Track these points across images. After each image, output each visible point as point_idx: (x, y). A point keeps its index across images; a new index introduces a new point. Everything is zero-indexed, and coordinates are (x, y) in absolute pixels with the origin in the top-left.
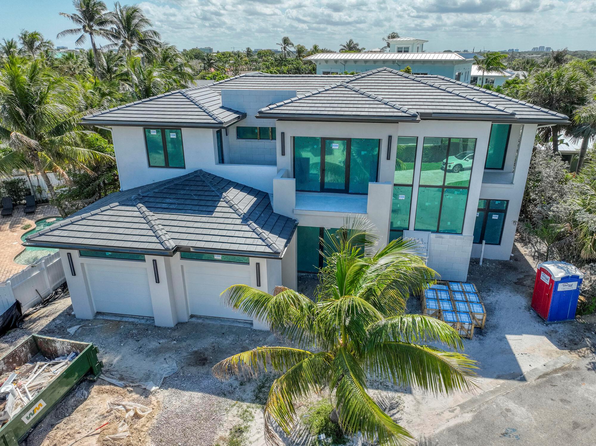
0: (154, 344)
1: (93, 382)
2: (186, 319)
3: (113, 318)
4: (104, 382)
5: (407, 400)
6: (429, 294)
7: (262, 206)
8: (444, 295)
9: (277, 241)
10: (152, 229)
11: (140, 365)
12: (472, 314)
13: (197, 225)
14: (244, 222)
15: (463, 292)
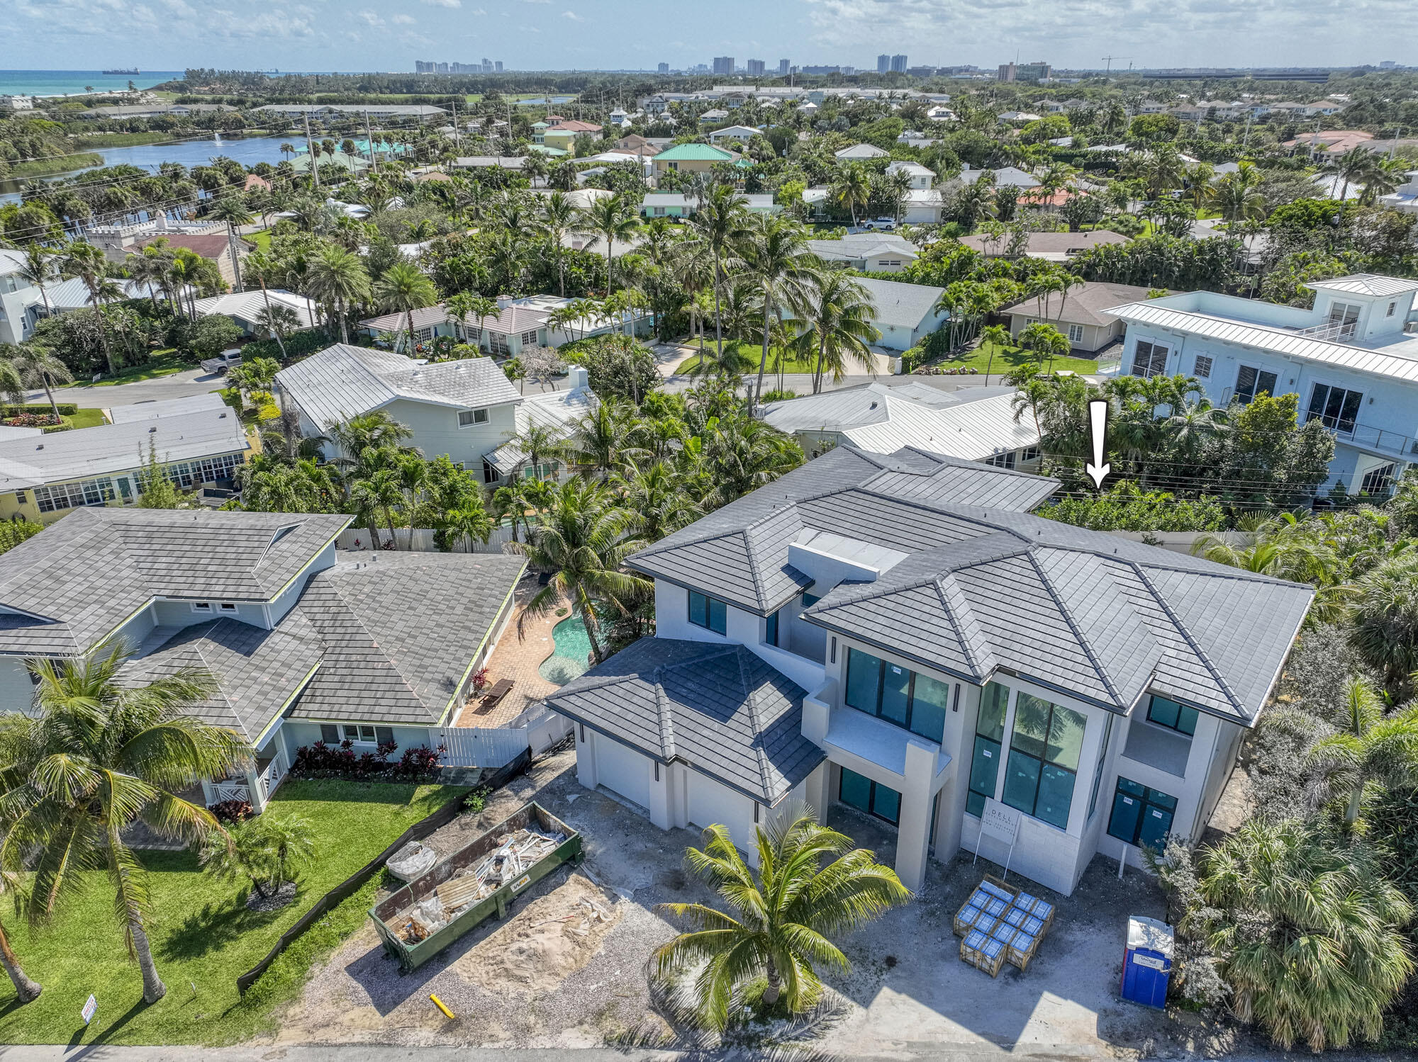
0: (639, 846)
1: (572, 869)
2: (683, 825)
3: (612, 797)
4: (582, 873)
5: (857, 1012)
6: (979, 899)
7: (792, 721)
8: (996, 908)
9: (778, 784)
10: (659, 724)
11: (619, 866)
12: (1007, 947)
13: (706, 732)
14: (754, 746)
15: (1028, 914)
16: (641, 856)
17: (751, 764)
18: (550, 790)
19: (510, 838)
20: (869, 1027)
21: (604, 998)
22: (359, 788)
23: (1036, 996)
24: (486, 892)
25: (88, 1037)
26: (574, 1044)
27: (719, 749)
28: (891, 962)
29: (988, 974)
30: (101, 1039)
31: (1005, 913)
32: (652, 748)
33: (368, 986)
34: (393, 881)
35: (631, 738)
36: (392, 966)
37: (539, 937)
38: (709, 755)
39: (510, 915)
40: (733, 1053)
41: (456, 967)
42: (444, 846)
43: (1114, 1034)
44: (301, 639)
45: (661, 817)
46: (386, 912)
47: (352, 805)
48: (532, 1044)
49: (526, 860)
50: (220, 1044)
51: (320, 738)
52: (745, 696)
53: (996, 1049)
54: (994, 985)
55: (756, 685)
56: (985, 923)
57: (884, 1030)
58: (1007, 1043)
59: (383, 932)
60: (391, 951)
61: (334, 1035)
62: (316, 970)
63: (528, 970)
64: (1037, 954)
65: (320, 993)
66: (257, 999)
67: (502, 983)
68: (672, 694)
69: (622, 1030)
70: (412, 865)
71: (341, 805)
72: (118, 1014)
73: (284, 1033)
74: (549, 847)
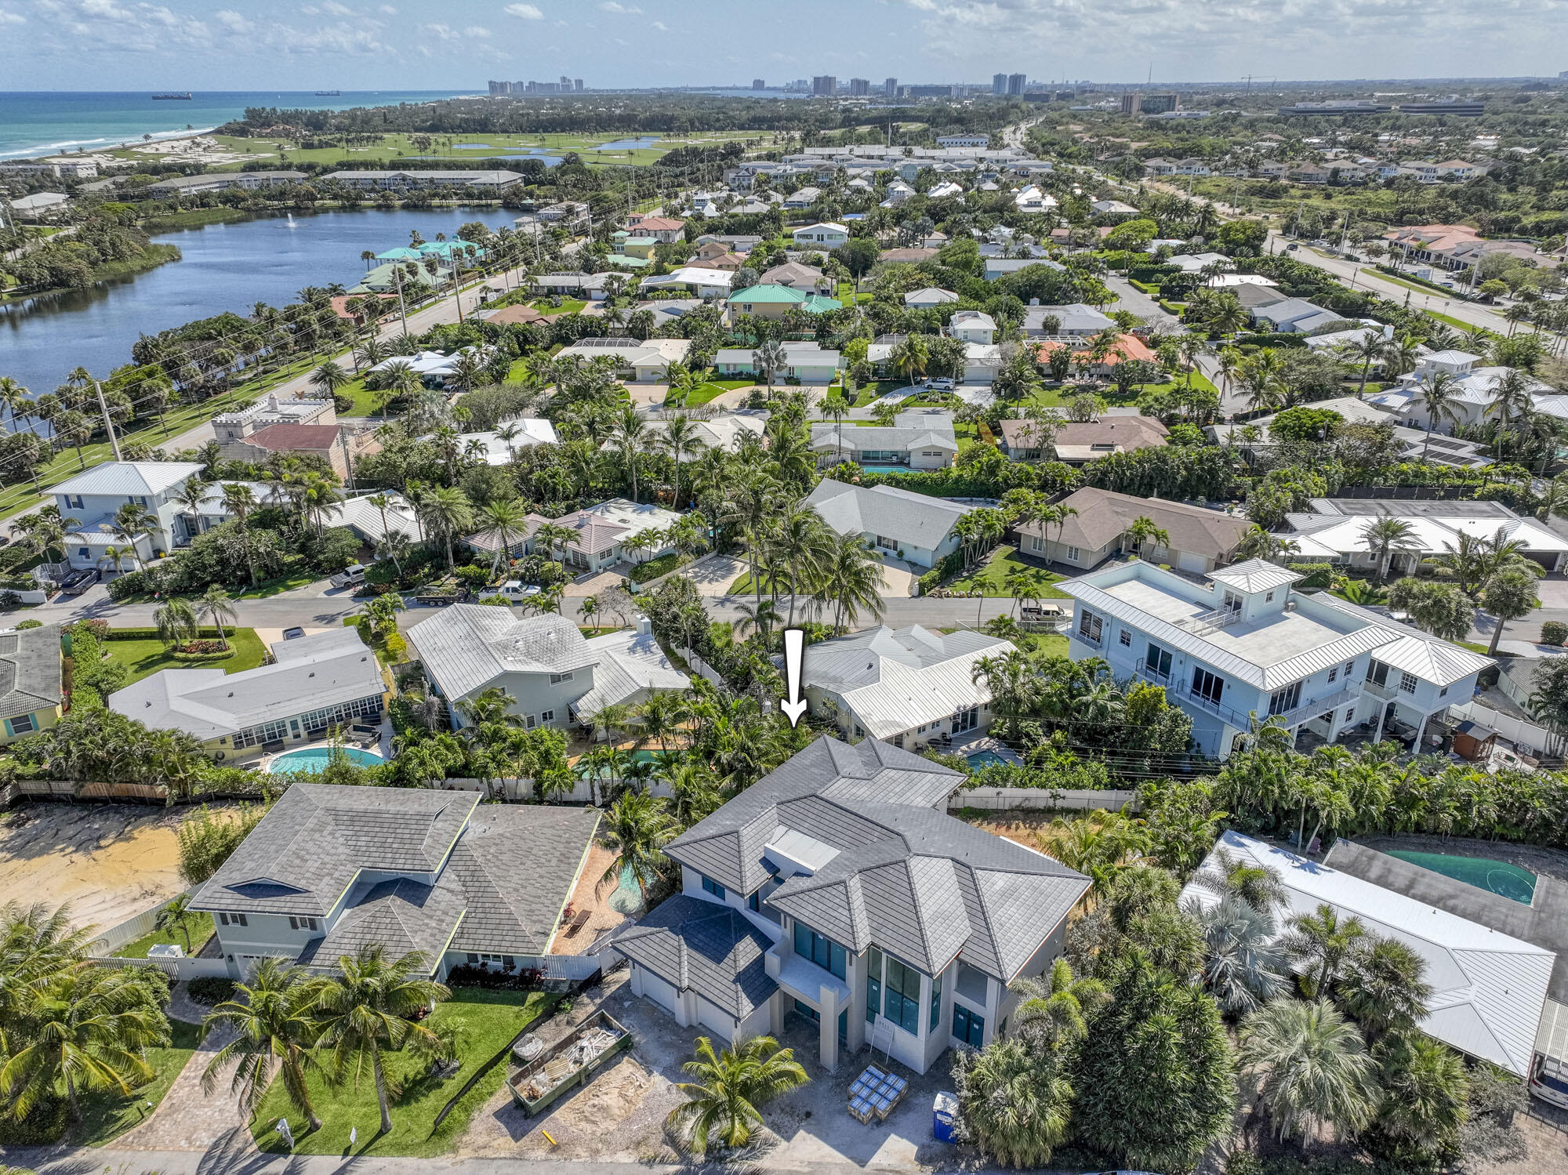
0: (668, 1038)
1: (625, 1054)
2: (695, 1024)
3: (652, 1003)
4: (631, 1056)
5: (784, 1144)
6: (864, 1077)
7: (760, 962)
8: (873, 1083)
9: (747, 1007)
10: (679, 964)
11: (654, 1052)
12: (874, 1108)
13: (707, 971)
14: (734, 982)
15: (891, 1087)
16: (667, 1045)
17: (732, 994)
18: (612, 997)
19: (587, 1034)
20: (788, 1154)
21: (642, 1133)
22: (493, 995)
23: (886, 1136)
24: (574, 1069)
25: (353, 1152)
26: (622, 1160)
27: (714, 983)
28: (808, 1115)
29: (861, 1122)
30: (361, 1153)
31: (878, 1087)
32: (674, 981)
33: (507, 1125)
34: (518, 1060)
35: (662, 973)
36: (520, 1113)
37: (605, 1097)
38: (708, 986)
39: (588, 1083)
40: (711, 1166)
41: (556, 1114)
42: (547, 1036)
43: (923, 1159)
44: (452, 892)
45: (682, 1018)
46: (516, 1081)
47: (488, 1006)
48: (600, 1160)
49: (598, 1049)
50: (427, 1157)
51: (466, 961)
52: (733, 946)
53: (856, 1166)
54: (865, 1129)
55: (739, 938)
56: (865, 1093)
57: (796, 1155)
58: (862, 1163)
59: (513, 1092)
60: (518, 1104)
61: (489, 1153)
62: (476, 1114)
63: (598, 1117)
64: (893, 1111)
65: (480, 1129)
66: (444, 1132)
67: (583, 1124)
68: (691, 944)
69: (651, 1153)
70: (530, 1049)
71: (482, 1006)
72: (368, 1139)
73: (461, 1151)
74: (611, 1040)
